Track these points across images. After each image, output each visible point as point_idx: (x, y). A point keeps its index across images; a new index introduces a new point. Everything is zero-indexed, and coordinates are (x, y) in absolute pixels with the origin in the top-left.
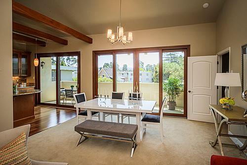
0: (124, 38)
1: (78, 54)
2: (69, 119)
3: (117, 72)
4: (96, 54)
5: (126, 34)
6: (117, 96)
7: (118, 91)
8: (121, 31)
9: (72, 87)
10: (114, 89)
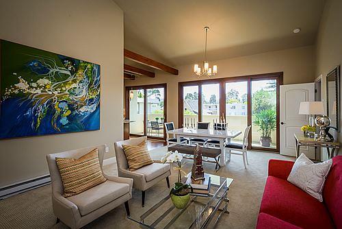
0: (210, 72)
1: (164, 86)
2: (154, 148)
3: (203, 105)
4: (181, 85)
5: (210, 66)
6: (203, 126)
7: (204, 121)
8: (206, 65)
9: (157, 119)
10: (200, 120)
